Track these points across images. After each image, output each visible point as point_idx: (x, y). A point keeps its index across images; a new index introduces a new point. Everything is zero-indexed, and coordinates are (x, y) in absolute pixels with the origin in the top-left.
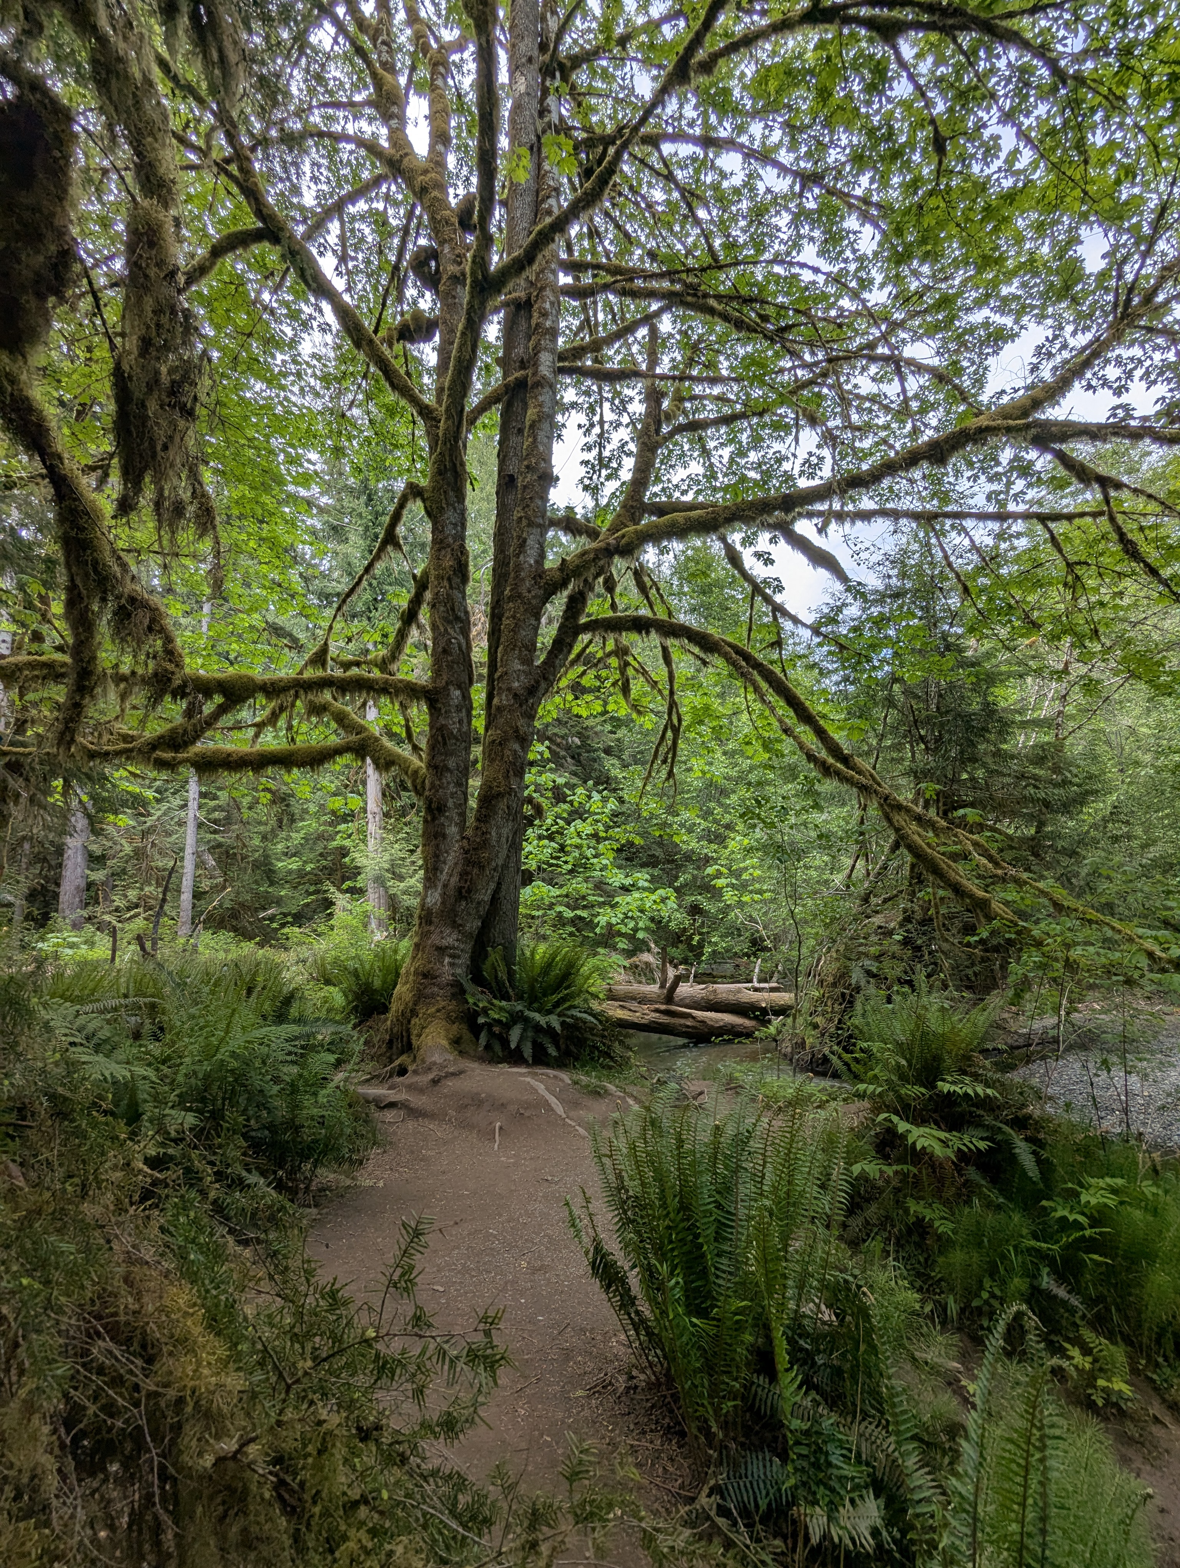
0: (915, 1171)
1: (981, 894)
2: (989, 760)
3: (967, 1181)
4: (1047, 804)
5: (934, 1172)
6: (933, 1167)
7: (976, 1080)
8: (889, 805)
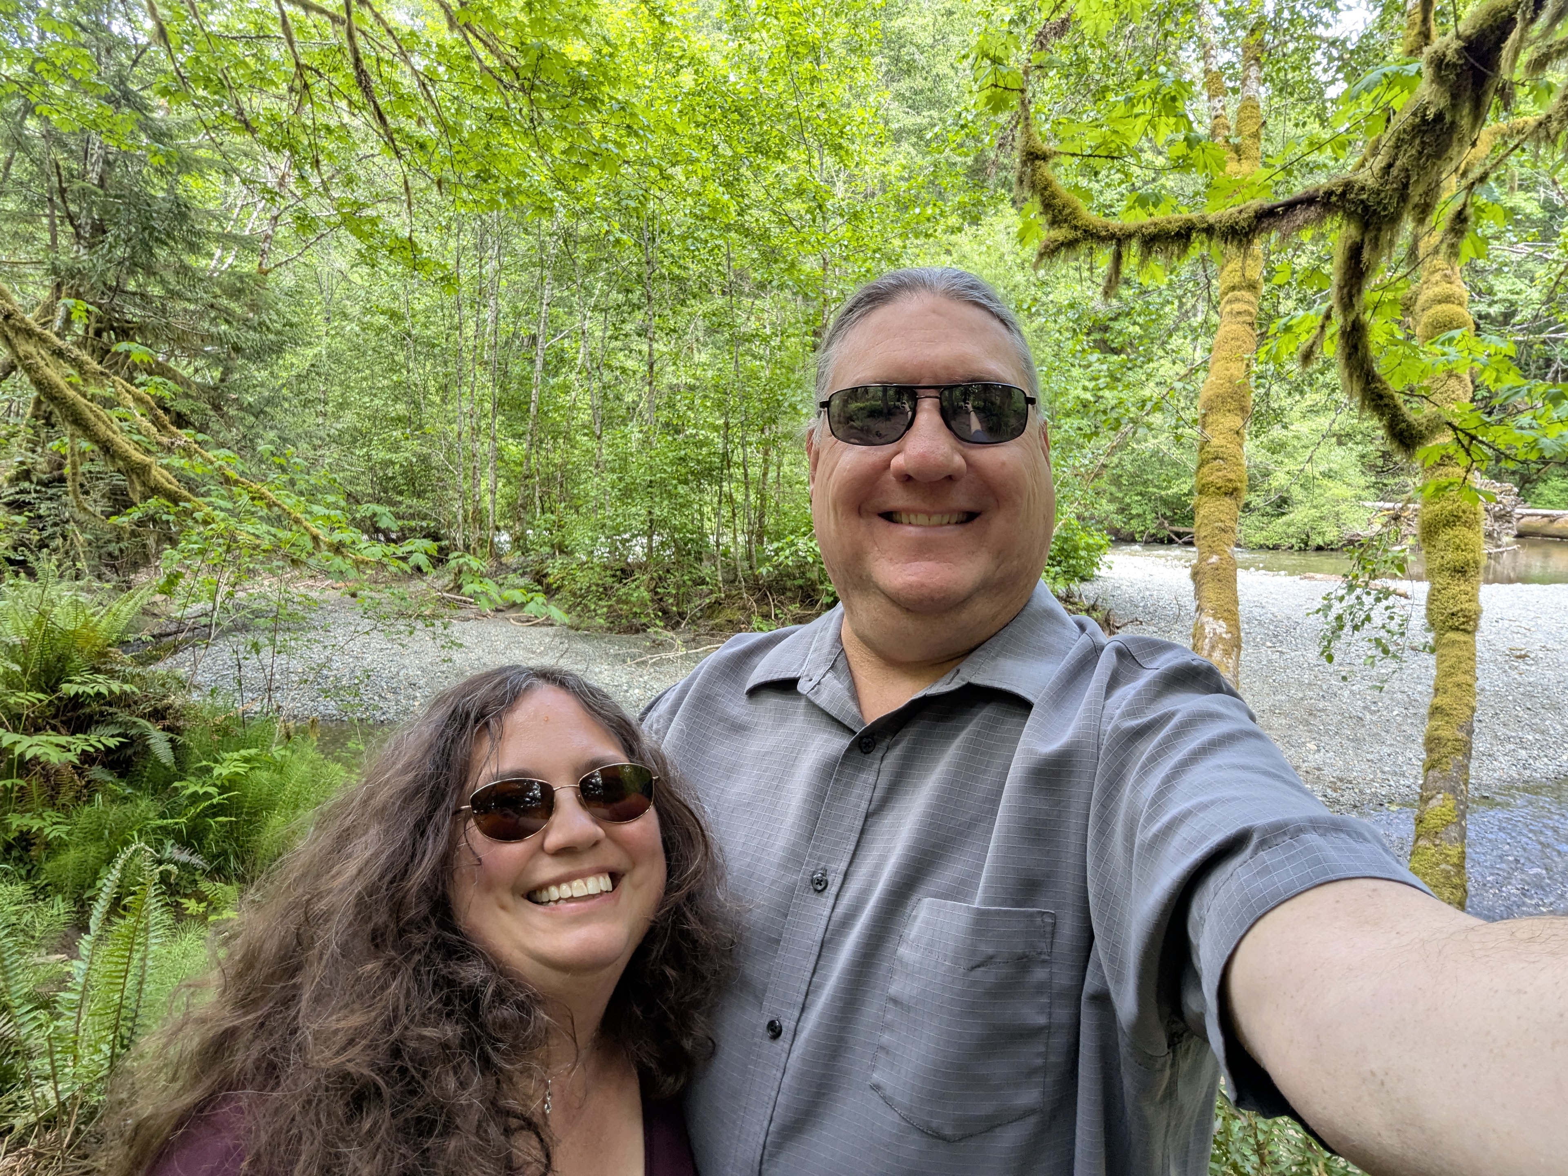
0: (22, 783)
1: (138, 456)
2: (171, 278)
3: (89, 782)
4: (237, 349)
5: (48, 780)
6: (47, 777)
7: (112, 677)
8: (13, 327)
